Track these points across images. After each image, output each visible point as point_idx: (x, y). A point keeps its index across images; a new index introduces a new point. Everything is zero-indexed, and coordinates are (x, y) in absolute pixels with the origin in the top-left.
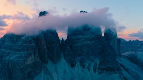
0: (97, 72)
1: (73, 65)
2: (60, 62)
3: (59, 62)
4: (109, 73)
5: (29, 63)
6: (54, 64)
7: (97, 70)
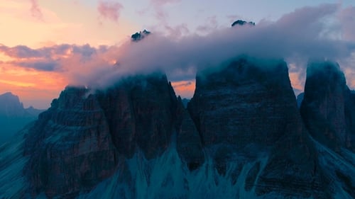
0: (254, 187)
1: (193, 166)
2: (163, 156)
3: (160, 156)
4: (288, 195)
5: (85, 153)
6: (148, 159)
7: (256, 183)
